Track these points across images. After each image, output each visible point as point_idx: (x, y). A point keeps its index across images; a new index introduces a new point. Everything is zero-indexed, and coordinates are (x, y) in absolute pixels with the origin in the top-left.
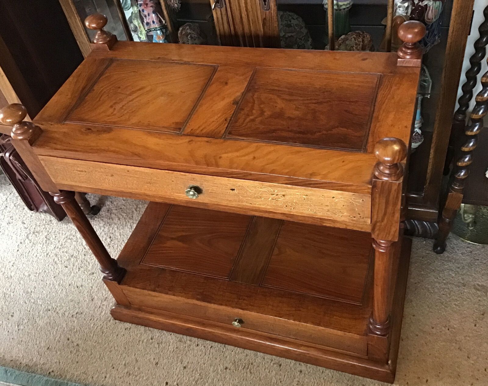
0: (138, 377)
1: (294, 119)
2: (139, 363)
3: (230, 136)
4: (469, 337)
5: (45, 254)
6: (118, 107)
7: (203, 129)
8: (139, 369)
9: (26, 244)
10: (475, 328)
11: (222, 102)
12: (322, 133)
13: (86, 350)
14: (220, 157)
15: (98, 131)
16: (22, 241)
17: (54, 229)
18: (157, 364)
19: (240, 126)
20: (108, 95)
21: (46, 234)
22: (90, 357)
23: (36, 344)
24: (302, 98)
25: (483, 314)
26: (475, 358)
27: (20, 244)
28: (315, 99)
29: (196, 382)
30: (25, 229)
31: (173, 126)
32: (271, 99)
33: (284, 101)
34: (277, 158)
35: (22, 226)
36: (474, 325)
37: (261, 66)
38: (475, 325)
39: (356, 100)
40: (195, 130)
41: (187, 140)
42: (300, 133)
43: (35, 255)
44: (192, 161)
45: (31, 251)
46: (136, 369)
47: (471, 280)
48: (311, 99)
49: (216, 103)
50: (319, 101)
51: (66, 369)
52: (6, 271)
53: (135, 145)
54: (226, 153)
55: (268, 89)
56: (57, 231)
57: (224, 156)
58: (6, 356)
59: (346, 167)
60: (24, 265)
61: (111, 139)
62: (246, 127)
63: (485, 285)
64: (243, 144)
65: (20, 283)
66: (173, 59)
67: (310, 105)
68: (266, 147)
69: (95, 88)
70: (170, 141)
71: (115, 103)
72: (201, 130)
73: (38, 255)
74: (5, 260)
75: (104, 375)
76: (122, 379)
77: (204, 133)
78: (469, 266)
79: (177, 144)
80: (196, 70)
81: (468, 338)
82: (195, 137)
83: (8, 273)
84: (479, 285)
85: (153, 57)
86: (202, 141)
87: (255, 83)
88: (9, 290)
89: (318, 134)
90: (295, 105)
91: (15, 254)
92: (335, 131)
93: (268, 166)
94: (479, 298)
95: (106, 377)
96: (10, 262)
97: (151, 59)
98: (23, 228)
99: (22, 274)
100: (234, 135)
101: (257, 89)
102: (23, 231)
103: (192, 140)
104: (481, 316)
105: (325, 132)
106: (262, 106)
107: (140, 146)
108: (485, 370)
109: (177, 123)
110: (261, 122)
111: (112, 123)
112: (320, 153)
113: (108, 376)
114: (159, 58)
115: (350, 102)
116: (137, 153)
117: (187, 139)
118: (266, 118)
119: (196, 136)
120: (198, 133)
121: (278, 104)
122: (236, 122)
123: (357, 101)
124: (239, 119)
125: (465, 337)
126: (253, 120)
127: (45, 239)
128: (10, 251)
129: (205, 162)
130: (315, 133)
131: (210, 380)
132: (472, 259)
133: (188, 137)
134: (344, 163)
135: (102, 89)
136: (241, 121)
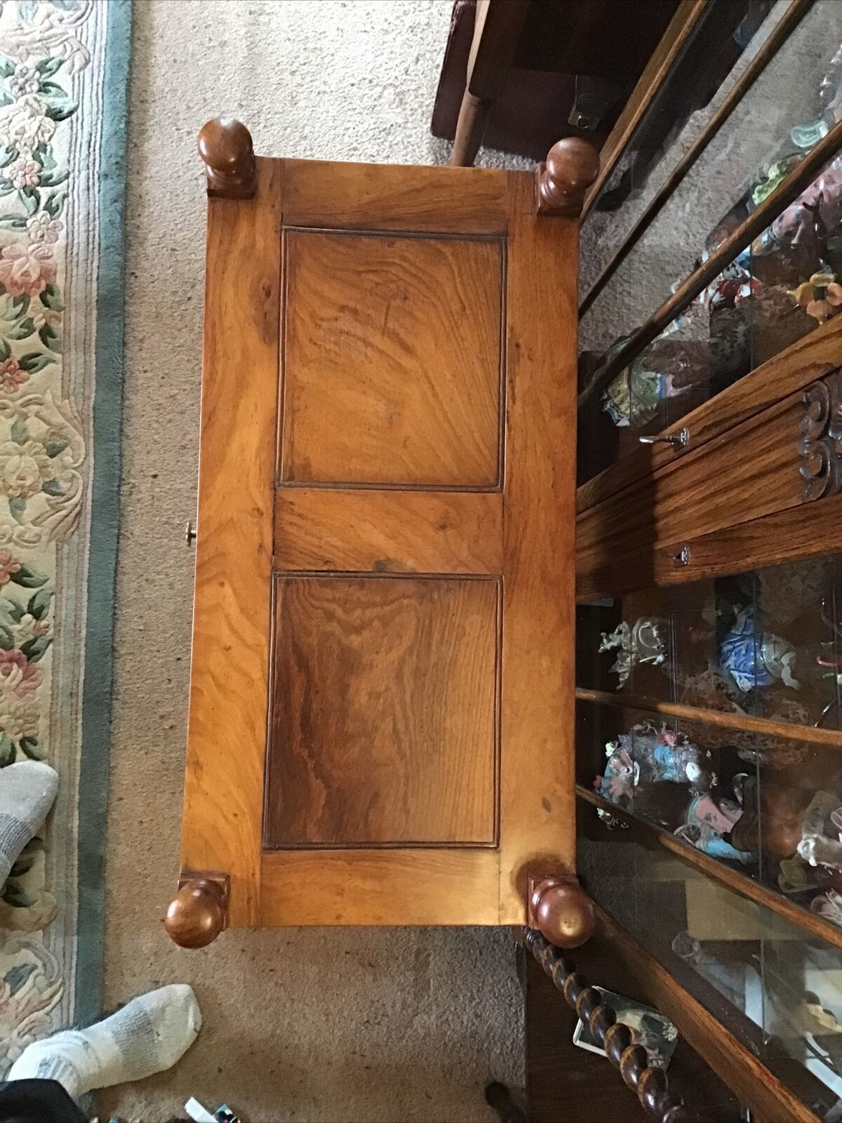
0: (155, 425)
1: (343, 698)
2: (179, 417)
3: (281, 586)
4: (325, 943)
5: (355, 145)
6: (346, 323)
7: (295, 524)
8: (170, 421)
9: (371, 93)
10: (343, 953)
11: (382, 537)
12: (308, 760)
13: (183, 317)
14: (222, 584)
15: (266, 314)
16: (375, 82)
17: (414, 131)
18: (184, 447)
19: (313, 596)
20: (377, 284)
21: (400, 121)
22: (174, 331)
23: (177, 224)
24: (408, 699)
25: (370, 964)
26: (290, 954)
27: (367, 81)
28: (407, 727)
29: (166, 523)
30: (403, 72)
31: (298, 461)
32: (400, 637)
33: (396, 664)
34: (233, 692)
35: (411, 59)
36: (348, 950)
37: (508, 586)
38: (347, 953)
39: (412, 810)
40: (292, 509)
41: (261, 505)
42: (305, 717)
43: (349, 125)
44: (206, 534)
45: (357, 111)
46: (169, 417)
47: (436, 942)
48: (406, 718)
49: (375, 526)
50: (402, 736)
51: (146, 298)
52: (305, 86)
53: (236, 407)
54: (234, 590)
55: (431, 621)
56: (410, 140)
57: (228, 590)
58: (147, 182)
59: (221, 823)
60: (323, 117)
61: (245, 351)
62: (311, 609)
63: (430, 967)
64: (264, 616)
65: (285, 129)
66: (518, 381)
67: (389, 720)
68: (259, 663)
69: (400, 244)
70: (254, 471)
71: (355, 312)
72: (291, 524)
73: (351, 131)
74: (329, 71)
75: (147, 367)
76: (148, 400)
77: (286, 532)
78: (465, 938)
79: (247, 489)
80: (482, 446)
81: (322, 942)
82: (272, 516)
83: (302, 92)
84: (428, 955)
85: (518, 330)
86: (261, 534)
87: (449, 590)
88: (269, 116)
89: (305, 754)
90: (387, 689)
91: (344, 84)
92: (317, 784)
93: (211, 679)
94: (400, 958)
95: (145, 372)
96: (325, 83)
97: (512, 329)
98: (406, 65)
99: (305, 122)
100: (285, 592)
101: (431, 599)
102: (398, 69)
103: (262, 514)
104: (366, 962)
105: (311, 765)
106: (376, 624)
107: (234, 419)
108: (272, 970)
109: (307, 466)
110: (327, 636)
111: (292, 333)
112: (253, 767)
113: (149, 374)
114: (518, 346)
115: (405, 798)
116: (214, 419)
117: (264, 503)
118: (339, 641)
119: (274, 518)
120: (282, 519)
121: (387, 654)
122: (322, 585)
123: (407, 812)
124: (333, 588)
125: (324, 936)
126: (330, 616)
127: (388, 126)
128: (349, 70)
129: (206, 559)
130: (308, 747)
131: (173, 543)
132: (482, 944)
133: (270, 504)
134: (232, 818)
135: (397, 261)
136: (328, 593)
